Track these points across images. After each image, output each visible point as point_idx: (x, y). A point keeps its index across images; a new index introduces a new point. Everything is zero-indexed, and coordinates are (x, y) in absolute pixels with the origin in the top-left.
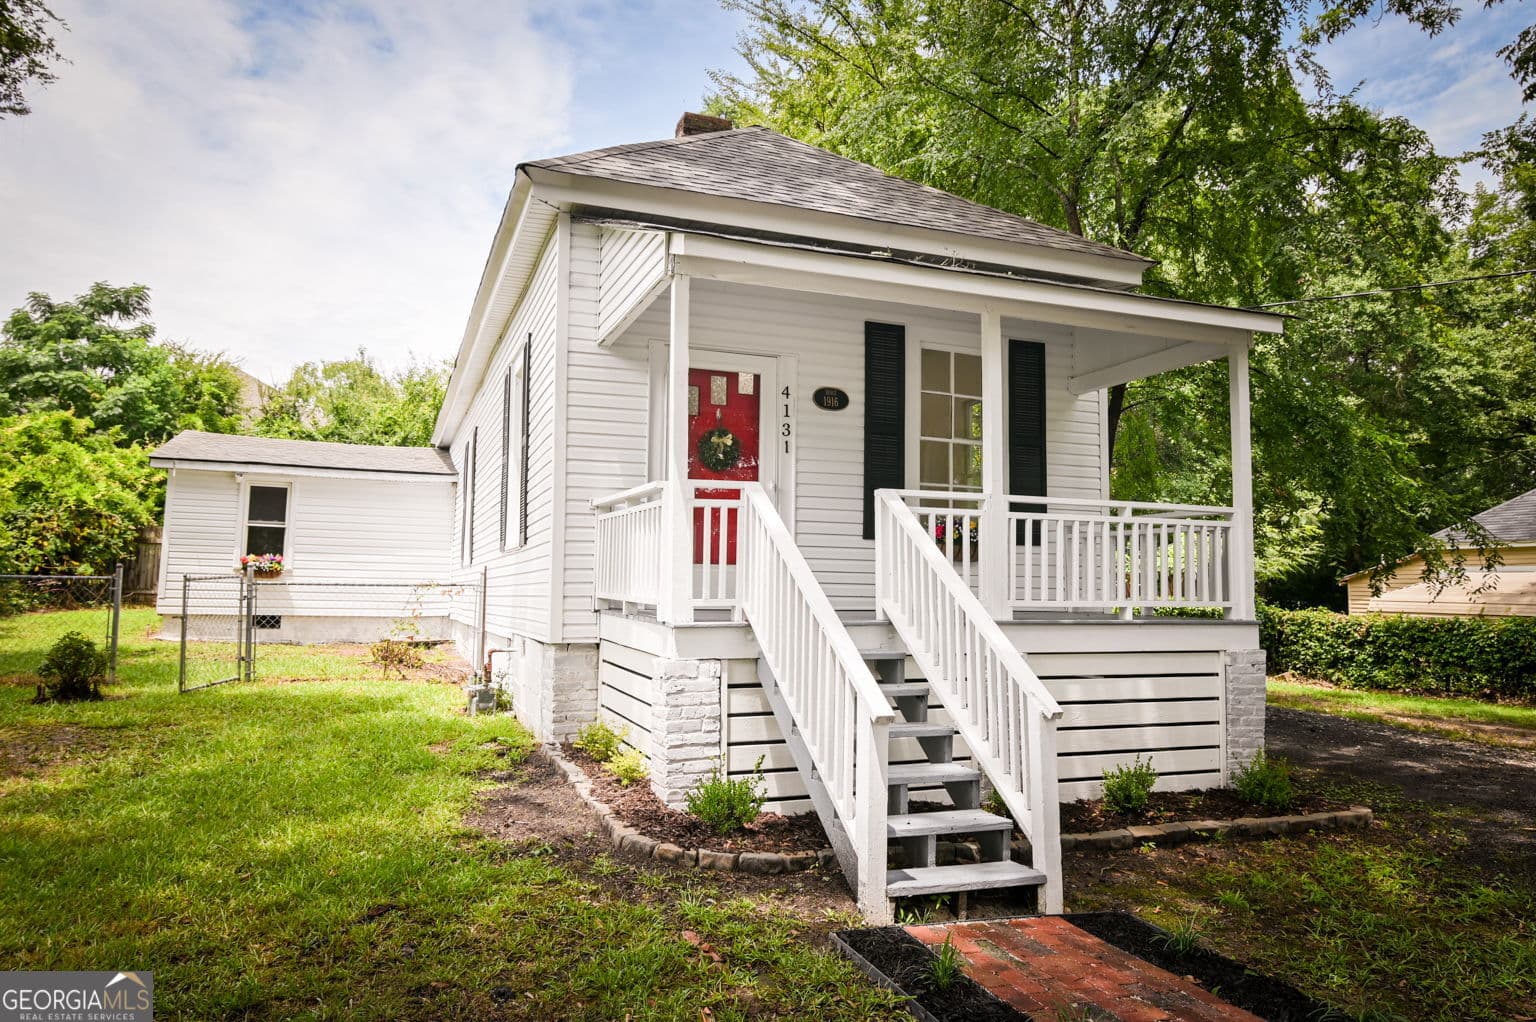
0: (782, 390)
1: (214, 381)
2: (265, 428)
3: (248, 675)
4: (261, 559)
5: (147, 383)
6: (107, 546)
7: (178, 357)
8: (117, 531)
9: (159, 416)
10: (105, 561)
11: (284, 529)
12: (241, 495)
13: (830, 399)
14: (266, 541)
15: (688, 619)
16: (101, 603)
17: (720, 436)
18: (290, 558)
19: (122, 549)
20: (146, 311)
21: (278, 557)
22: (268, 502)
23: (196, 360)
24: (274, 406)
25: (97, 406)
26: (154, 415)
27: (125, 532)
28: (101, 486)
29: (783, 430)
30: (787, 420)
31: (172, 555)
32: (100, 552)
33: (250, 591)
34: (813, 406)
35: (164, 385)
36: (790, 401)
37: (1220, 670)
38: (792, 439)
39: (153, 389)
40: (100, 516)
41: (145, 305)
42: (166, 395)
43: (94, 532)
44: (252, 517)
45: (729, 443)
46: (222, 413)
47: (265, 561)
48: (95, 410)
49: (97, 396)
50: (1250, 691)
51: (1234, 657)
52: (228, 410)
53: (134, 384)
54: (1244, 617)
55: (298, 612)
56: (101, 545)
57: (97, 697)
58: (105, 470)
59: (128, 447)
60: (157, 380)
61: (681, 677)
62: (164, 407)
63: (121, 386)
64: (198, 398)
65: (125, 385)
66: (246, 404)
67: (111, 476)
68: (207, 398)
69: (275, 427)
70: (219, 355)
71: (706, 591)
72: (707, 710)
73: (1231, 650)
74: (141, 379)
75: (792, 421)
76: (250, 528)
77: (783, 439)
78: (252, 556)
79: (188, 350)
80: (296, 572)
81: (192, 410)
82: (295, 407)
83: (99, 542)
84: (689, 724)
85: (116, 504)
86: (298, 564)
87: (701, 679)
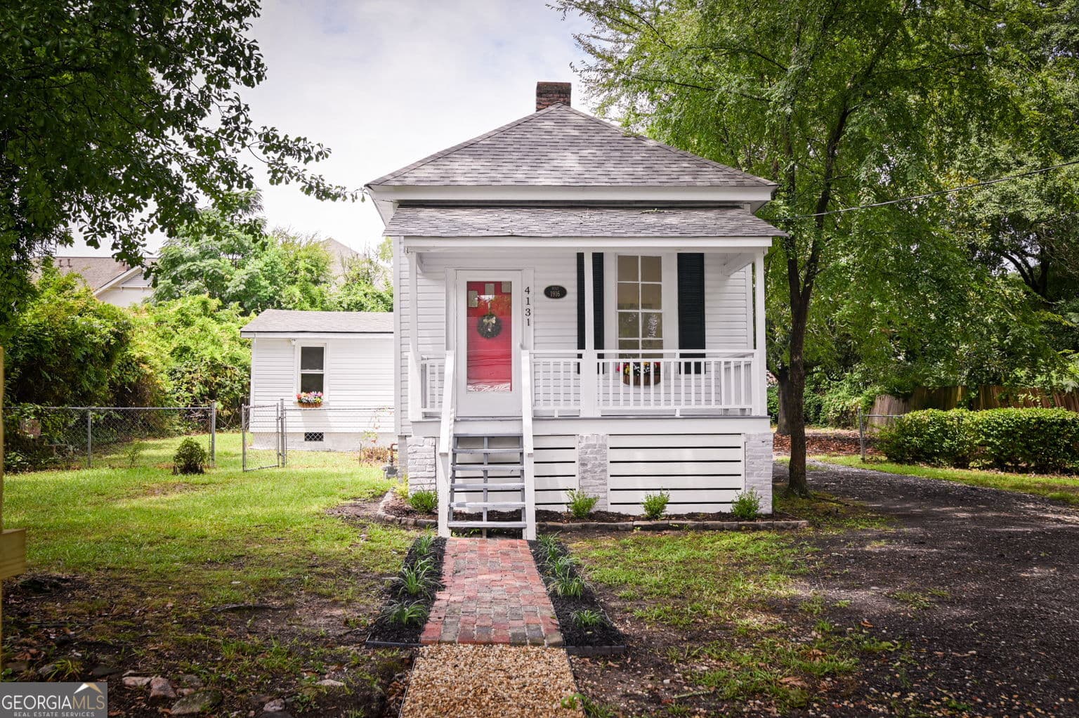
0: (525, 288)
1: (309, 258)
2: (346, 292)
3: (283, 464)
4: (308, 395)
5: (261, 264)
6: (232, 389)
7: (285, 240)
8: (237, 378)
9: (271, 289)
10: (231, 400)
11: (322, 375)
12: (296, 352)
13: (555, 292)
14: (312, 383)
15: (419, 418)
16: (229, 429)
17: (488, 319)
18: (328, 395)
19: (240, 391)
20: (260, 208)
21: (319, 394)
22: (312, 357)
23: (297, 241)
24: (353, 273)
25: (229, 284)
26: (267, 288)
27: (242, 379)
28: (226, 347)
29: (525, 312)
30: (528, 307)
31: (257, 394)
32: (227, 393)
33: (282, 414)
34: (545, 297)
35: (273, 265)
36: (530, 296)
37: (742, 445)
38: (531, 318)
39: (265, 268)
40: (226, 368)
41: (259, 203)
42: (274, 272)
43: (223, 380)
44: (303, 368)
45: (494, 322)
46: (316, 282)
47: (311, 397)
48: (227, 287)
49: (229, 277)
50: (760, 457)
51: (749, 437)
52: (322, 279)
53: (252, 266)
54: (759, 414)
55: (335, 430)
56: (228, 389)
57: (201, 472)
58: (229, 335)
59: (248, 315)
60: (268, 261)
61: (415, 445)
62: (273, 281)
63: (243, 268)
64: (297, 272)
65: (247, 267)
66: (334, 274)
67: (234, 339)
68: (303, 273)
69: (354, 291)
70: (314, 236)
71: (428, 405)
72: (428, 461)
73: (748, 433)
74: (257, 262)
75: (531, 307)
76: (302, 375)
77: (526, 318)
78: (304, 394)
79: (291, 234)
80: (331, 404)
81: (293, 282)
82: (368, 273)
83: (226, 387)
84: (420, 468)
85: (236, 359)
86: (331, 398)
87: (426, 446)
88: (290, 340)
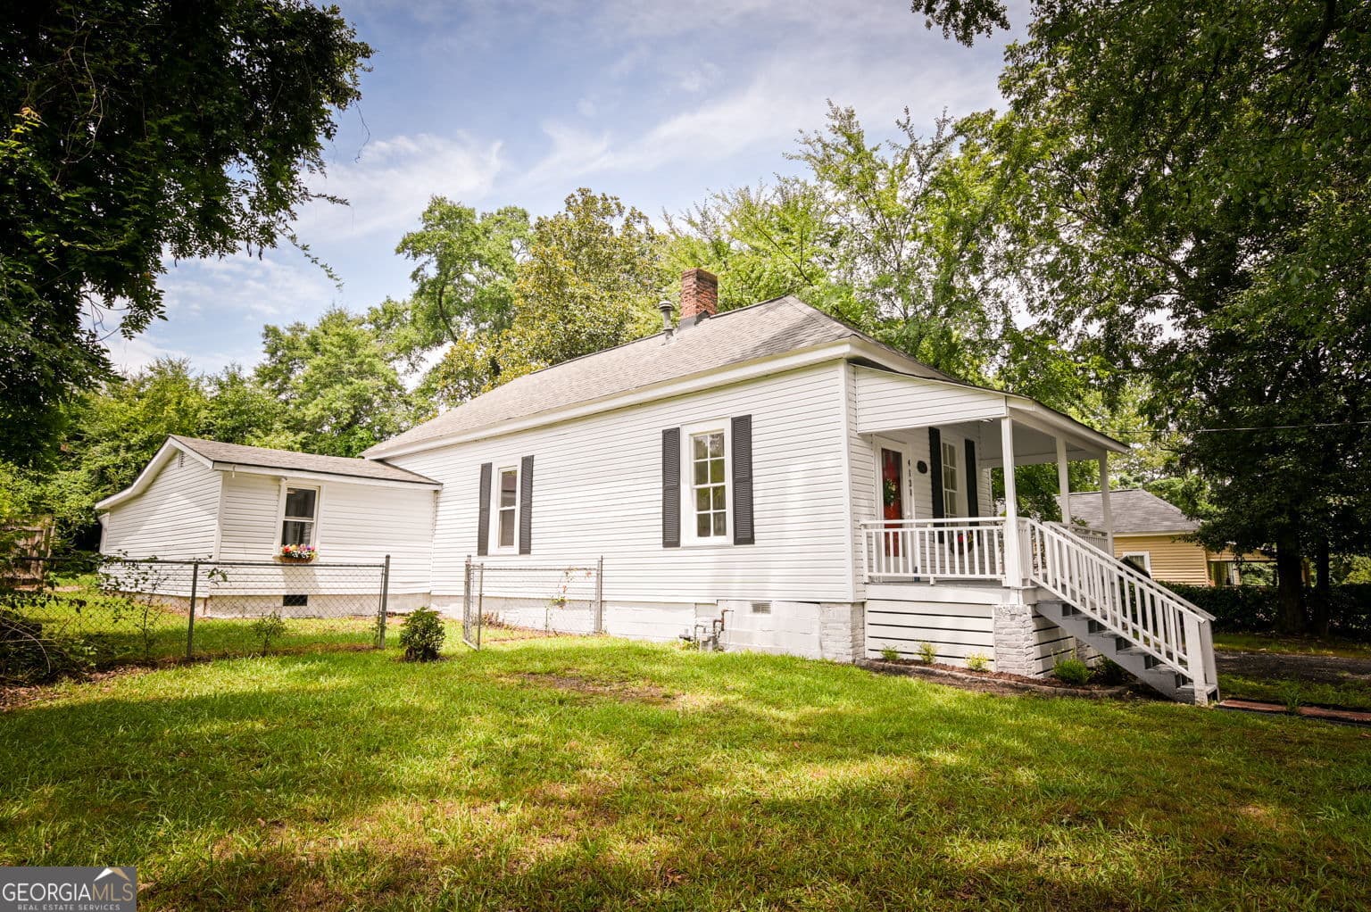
0: (908, 462)
11: (311, 524)
12: (280, 496)
13: (922, 467)
14: (296, 533)
18: (319, 549)
21: (307, 545)
29: (909, 483)
34: (917, 471)
36: (911, 468)
38: (913, 488)
44: (287, 514)
45: (894, 490)
55: (322, 592)
75: (912, 479)
76: (285, 523)
77: (909, 488)
80: (321, 560)
86: (322, 553)
88: (278, 479)
